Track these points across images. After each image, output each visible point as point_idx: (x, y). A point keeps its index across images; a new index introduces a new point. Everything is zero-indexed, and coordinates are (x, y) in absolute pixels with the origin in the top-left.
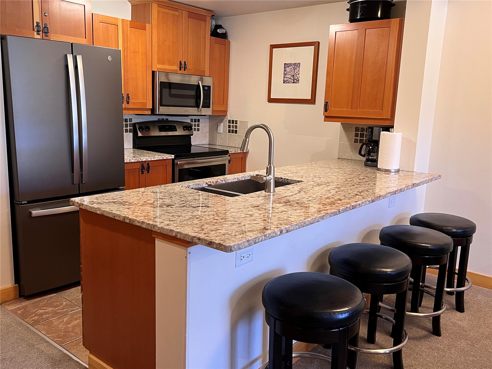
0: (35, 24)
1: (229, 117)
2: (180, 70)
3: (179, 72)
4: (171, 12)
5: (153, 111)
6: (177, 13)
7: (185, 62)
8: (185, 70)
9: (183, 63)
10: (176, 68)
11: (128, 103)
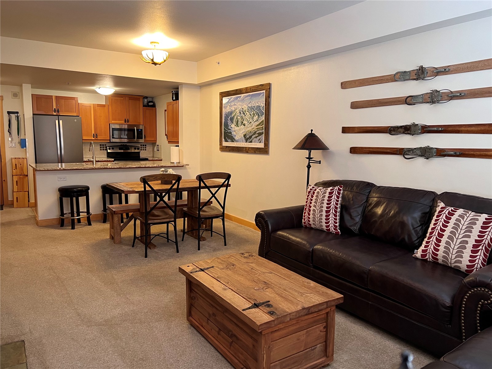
0: (54, 109)
1: (157, 144)
2: (125, 122)
3: (125, 123)
4: (119, 98)
5: (110, 140)
6: (122, 99)
7: (128, 119)
8: (128, 123)
9: (127, 120)
10: (123, 122)
11: (97, 137)
